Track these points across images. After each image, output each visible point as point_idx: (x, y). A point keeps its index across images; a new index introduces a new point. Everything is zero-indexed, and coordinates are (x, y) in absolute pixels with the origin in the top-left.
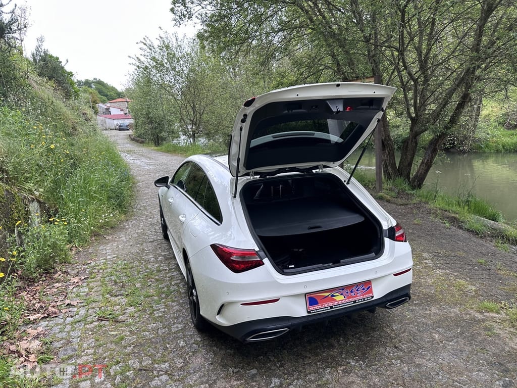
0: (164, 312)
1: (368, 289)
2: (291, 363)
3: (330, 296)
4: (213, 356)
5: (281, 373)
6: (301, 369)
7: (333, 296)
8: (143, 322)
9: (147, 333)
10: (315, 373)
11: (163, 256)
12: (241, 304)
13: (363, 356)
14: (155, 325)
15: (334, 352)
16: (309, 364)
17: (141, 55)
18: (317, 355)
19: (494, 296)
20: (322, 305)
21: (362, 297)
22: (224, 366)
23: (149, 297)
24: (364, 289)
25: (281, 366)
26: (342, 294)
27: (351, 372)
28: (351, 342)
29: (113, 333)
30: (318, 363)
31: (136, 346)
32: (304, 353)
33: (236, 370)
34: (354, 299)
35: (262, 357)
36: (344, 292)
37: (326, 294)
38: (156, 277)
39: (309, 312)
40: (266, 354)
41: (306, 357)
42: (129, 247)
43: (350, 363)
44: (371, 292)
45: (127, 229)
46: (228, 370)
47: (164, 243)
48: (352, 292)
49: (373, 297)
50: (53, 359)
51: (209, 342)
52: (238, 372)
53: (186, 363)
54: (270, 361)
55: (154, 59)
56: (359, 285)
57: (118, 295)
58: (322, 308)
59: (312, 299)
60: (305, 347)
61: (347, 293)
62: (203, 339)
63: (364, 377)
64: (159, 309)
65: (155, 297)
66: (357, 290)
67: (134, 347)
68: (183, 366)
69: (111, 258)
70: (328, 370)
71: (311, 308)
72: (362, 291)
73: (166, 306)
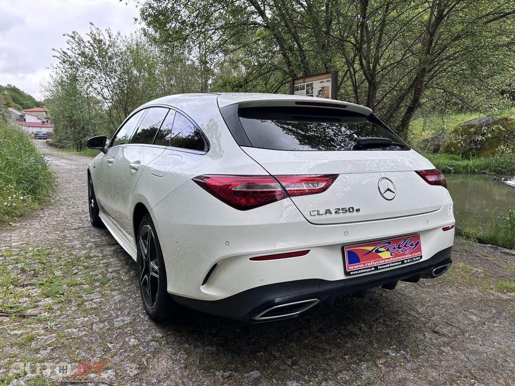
0: (100, 303)
1: (416, 245)
2: (307, 359)
3: (374, 251)
4: (186, 356)
5: (297, 374)
6: (324, 366)
7: (377, 251)
8: (68, 316)
9: (74, 330)
10: (347, 370)
11: (93, 242)
12: (251, 259)
13: (401, 345)
14: (86, 319)
15: (361, 342)
16: (333, 359)
18: (339, 346)
21: (410, 255)
22: (207, 370)
23: (76, 285)
24: (412, 245)
25: (294, 363)
26: (388, 250)
27: (396, 366)
28: (377, 328)
29: (15, 332)
30: (346, 357)
31: (55, 348)
32: (320, 346)
33: (227, 374)
34: (401, 258)
35: (262, 353)
36: (391, 247)
37: (370, 248)
38: (85, 264)
39: (347, 274)
40: (266, 349)
41: (325, 350)
42: (45, 234)
43: (388, 354)
44: (420, 250)
45: (42, 218)
46: (215, 375)
47: (93, 231)
48: (399, 248)
49: (421, 257)
51: (176, 339)
52: (230, 376)
53: (142, 369)
54: (275, 358)
57: (27, 285)
60: (318, 337)
61: (394, 248)
62: (165, 335)
63: (416, 370)
64: (93, 299)
65: (84, 286)
66: (405, 246)
67: (51, 350)
68: (138, 374)
69: (18, 245)
70: (364, 366)
72: (410, 248)
73: (103, 295)
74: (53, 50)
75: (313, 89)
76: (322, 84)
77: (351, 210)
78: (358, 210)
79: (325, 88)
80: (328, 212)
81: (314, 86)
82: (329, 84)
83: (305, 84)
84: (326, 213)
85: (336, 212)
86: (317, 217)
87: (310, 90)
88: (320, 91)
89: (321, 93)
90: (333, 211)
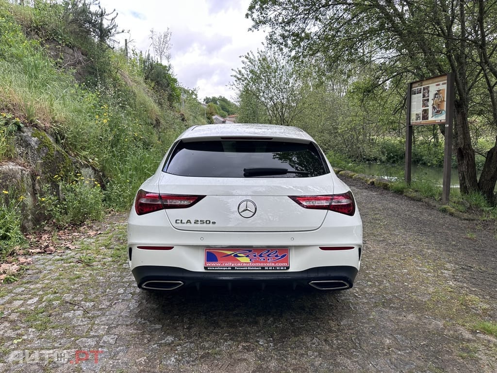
1: (282, 257)
2: (200, 328)
3: (233, 255)
4: (137, 306)
5: (181, 334)
6: (204, 335)
7: (236, 256)
8: (108, 270)
9: (102, 278)
10: (213, 342)
12: (138, 247)
13: (278, 340)
14: (114, 273)
15: (252, 329)
16: (217, 333)
17: (243, 68)
18: (232, 327)
20: (222, 263)
21: (273, 264)
22: (137, 316)
24: (277, 256)
25: (188, 328)
26: (247, 256)
27: (252, 351)
29: (77, 273)
30: (226, 335)
31: (83, 285)
32: (221, 323)
33: (144, 322)
34: (262, 265)
35: (178, 317)
36: (251, 254)
37: (229, 253)
39: (206, 268)
40: (184, 315)
43: (258, 342)
44: (287, 261)
46: (137, 320)
48: (260, 256)
49: (288, 268)
50: (17, 281)
51: (144, 296)
54: (182, 322)
56: (272, 250)
58: (221, 266)
59: (211, 255)
60: (228, 318)
61: (255, 256)
63: (262, 358)
66: (268, 256)
67: (81, 285)
68: (103, 308)
70: (229, 343)
71: (208, 264)
72: (274, 258)
74: (232, 70)
75: (430, 93)
76: (438, 87)
77: (209, 222)
78: (214, 223)
79: (441, 91)
80: (189, 221)
81: (430, 89)
82: (445, 87)
83: (422, 87)
84: (187, 223)
85: (195, 223)
86: (180, 225)
87: (427, 94)
88: (436, 94)
89: (437, 96)
90: (193, 222)
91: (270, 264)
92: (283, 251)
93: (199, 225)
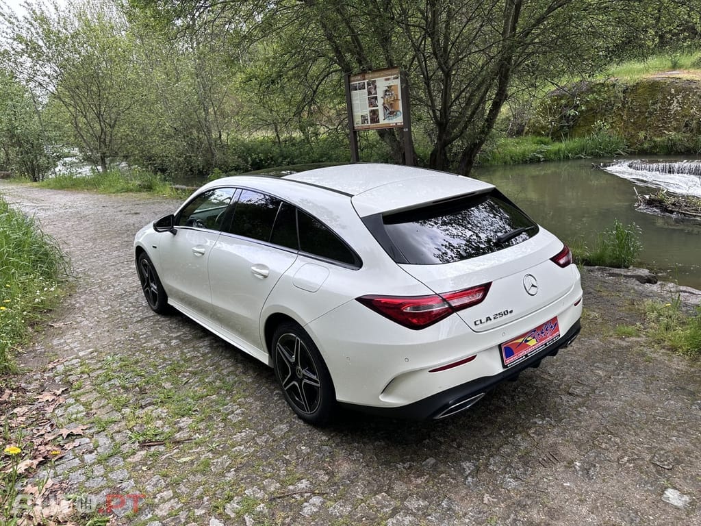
0: (242, 414)
1: (555, 326)
2: (469, 440)
3: (524, 342)
4: (361, 455)
5: (466, 454)
6: (485, 443)
7: (527, 341)
8: (221, 434)
9: (242, 448)
10: (507, 444)
11: (176, 338)
12: (430, 371)
13: (544, 413)
14: (243, 434)
15: (509, 415)
16: (491, 435)
18: (491, 422)
19: (620, 319)
20: (518, 355)
21: (551, 337)
22: (387, 464)
23: (202, 397)
24: (552, 327)
25: (460, 445)
26: (534, 338)
27: (545, 433)
28: (519, 398)
29: (183, 460)
30: (502, 432)
31: (237, 469)
32: (475, 424)
33: (407, 465)
34: (544, 342)
35: (427, 441)
36: (536, 334)
37: (520, 341)
38: (190, 369)
39: (504, 366)
40: (429, 436)
41: (481, 428)
42: (106, 334)
43: (536, 423)
44: (558, 329)
45: (80, 309)
46: (397, 468)
47: (163, 321)
48: (542, 333)
49: (559, 336)
50: (108, 521)
51: (342, 439)
52: (410, 467)
53: (331, 474)
54: (440, 442)
55: (19, 38)
57: (146, 406)
58: (517, 358)
59: (506, 350)
61: (539, 335)
62: (330, 437)
63: (562, 434)
64: (233, 412)
65: (212, 397)
66: (547, 330)
67: (235, 471)
68: (329, 479)
69: (88, 355)
70: (519, 438)
71: (507, 361)
72: (550, 331)
73: (239, 404)
75: (377, 89)
76: (388, 82)
77: (506, 313)
78: (511, 312)
79: (392, 88)
80: (488, 319)
81: (377, 84)
82: (397, 82)
83: (366, 81)
84: (487, 320)
85: (495, 318)
86: (481, 326)
87: (373, 90)
88: (386, 91)
89: (387, 93)
90: (492, 318)
91: (550, 339)
92: (554, 322)
93: (499, 319)
